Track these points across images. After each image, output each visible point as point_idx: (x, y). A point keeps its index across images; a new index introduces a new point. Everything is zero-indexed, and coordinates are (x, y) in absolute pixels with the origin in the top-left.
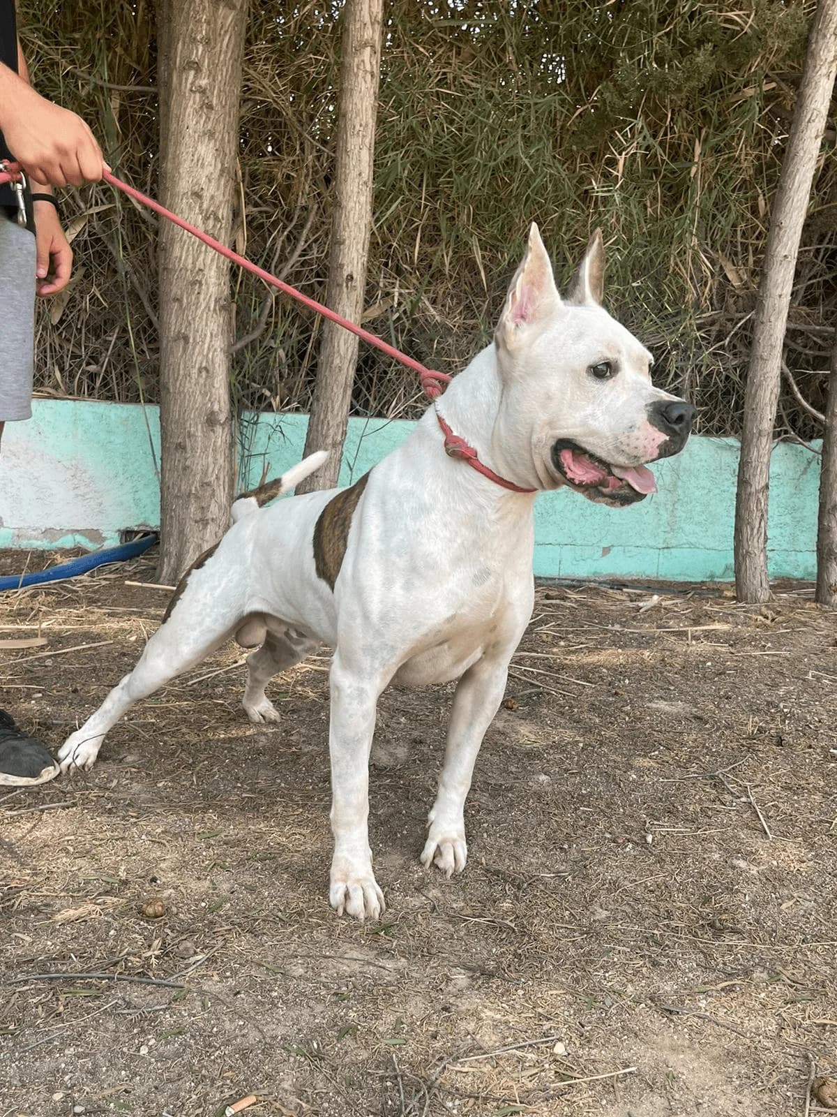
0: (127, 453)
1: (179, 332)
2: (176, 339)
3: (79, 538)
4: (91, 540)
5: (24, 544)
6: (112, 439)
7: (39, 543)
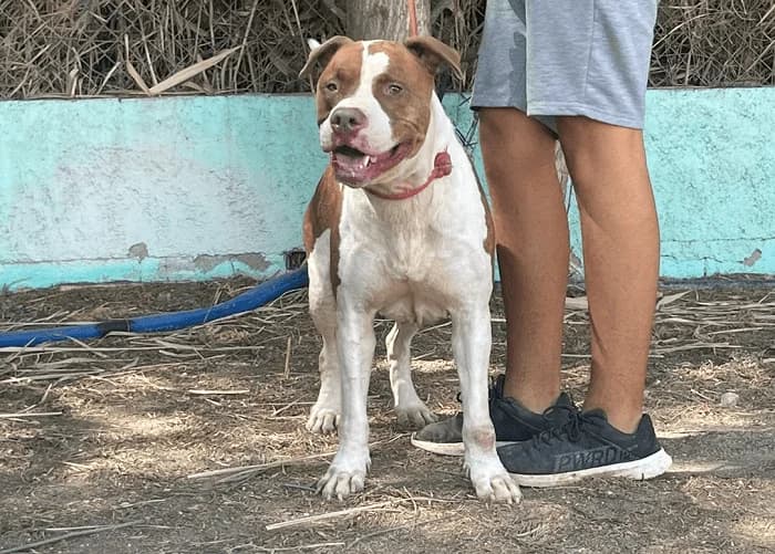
0: (291, 156)
1: (376, 5)
2: (372, 15)
3: (237, 265)
4: (252, 267)
5: (173, 276)
6: (273, 139)
7: (192, 273)
